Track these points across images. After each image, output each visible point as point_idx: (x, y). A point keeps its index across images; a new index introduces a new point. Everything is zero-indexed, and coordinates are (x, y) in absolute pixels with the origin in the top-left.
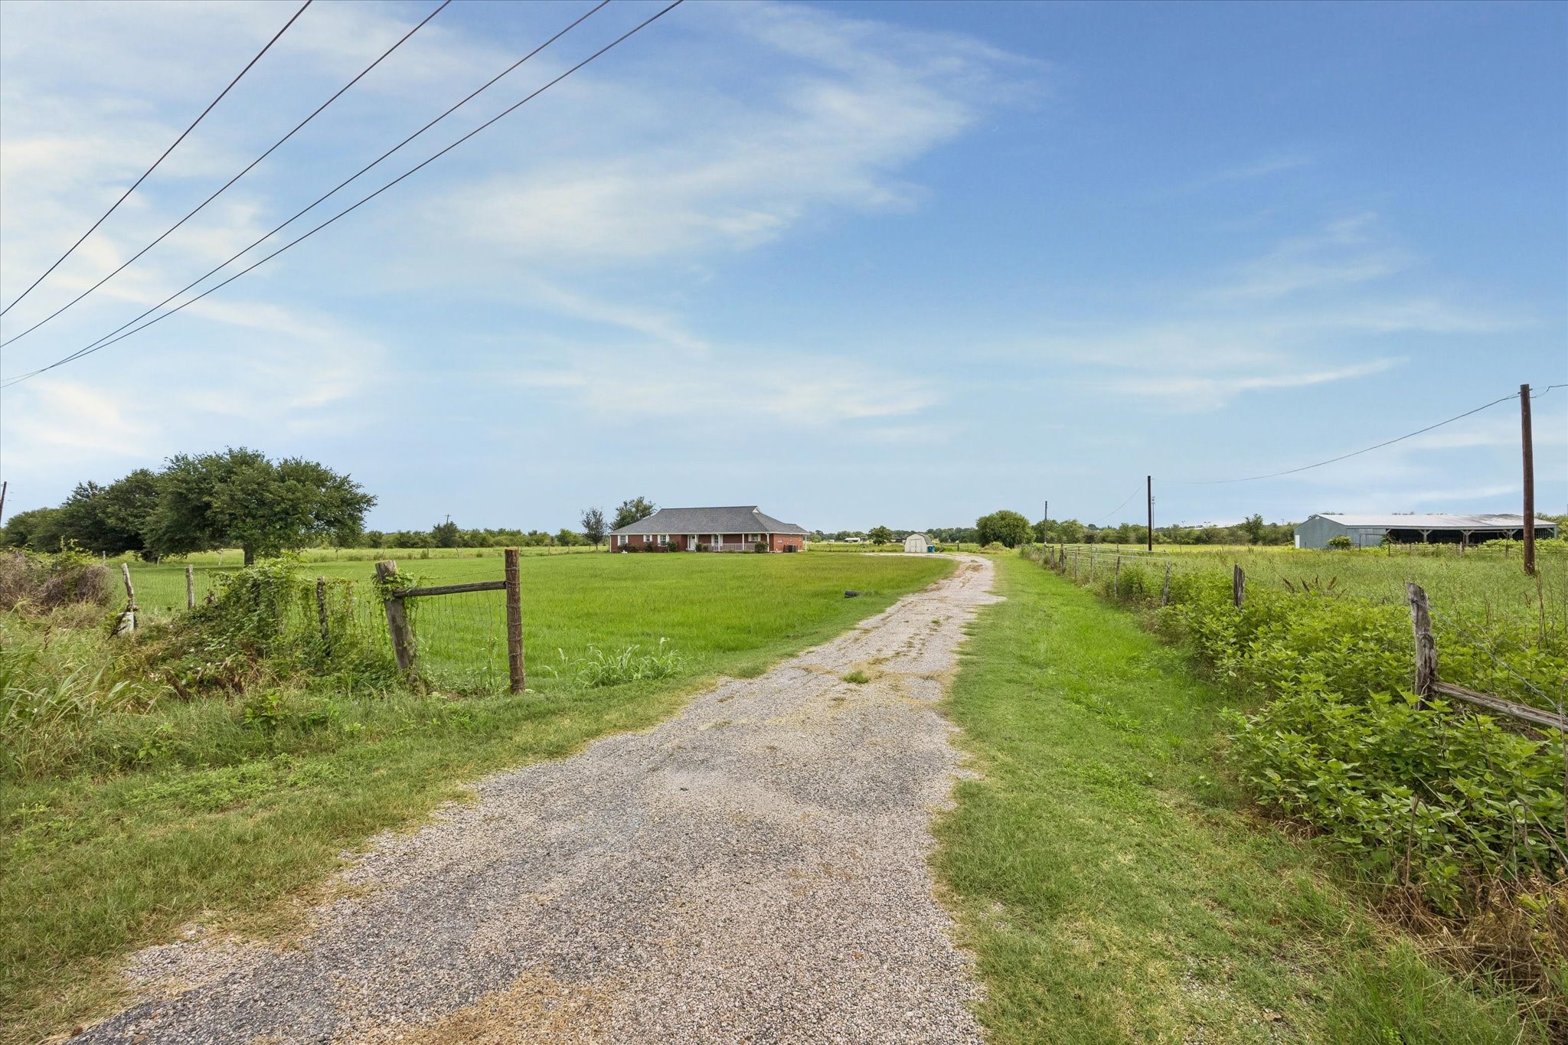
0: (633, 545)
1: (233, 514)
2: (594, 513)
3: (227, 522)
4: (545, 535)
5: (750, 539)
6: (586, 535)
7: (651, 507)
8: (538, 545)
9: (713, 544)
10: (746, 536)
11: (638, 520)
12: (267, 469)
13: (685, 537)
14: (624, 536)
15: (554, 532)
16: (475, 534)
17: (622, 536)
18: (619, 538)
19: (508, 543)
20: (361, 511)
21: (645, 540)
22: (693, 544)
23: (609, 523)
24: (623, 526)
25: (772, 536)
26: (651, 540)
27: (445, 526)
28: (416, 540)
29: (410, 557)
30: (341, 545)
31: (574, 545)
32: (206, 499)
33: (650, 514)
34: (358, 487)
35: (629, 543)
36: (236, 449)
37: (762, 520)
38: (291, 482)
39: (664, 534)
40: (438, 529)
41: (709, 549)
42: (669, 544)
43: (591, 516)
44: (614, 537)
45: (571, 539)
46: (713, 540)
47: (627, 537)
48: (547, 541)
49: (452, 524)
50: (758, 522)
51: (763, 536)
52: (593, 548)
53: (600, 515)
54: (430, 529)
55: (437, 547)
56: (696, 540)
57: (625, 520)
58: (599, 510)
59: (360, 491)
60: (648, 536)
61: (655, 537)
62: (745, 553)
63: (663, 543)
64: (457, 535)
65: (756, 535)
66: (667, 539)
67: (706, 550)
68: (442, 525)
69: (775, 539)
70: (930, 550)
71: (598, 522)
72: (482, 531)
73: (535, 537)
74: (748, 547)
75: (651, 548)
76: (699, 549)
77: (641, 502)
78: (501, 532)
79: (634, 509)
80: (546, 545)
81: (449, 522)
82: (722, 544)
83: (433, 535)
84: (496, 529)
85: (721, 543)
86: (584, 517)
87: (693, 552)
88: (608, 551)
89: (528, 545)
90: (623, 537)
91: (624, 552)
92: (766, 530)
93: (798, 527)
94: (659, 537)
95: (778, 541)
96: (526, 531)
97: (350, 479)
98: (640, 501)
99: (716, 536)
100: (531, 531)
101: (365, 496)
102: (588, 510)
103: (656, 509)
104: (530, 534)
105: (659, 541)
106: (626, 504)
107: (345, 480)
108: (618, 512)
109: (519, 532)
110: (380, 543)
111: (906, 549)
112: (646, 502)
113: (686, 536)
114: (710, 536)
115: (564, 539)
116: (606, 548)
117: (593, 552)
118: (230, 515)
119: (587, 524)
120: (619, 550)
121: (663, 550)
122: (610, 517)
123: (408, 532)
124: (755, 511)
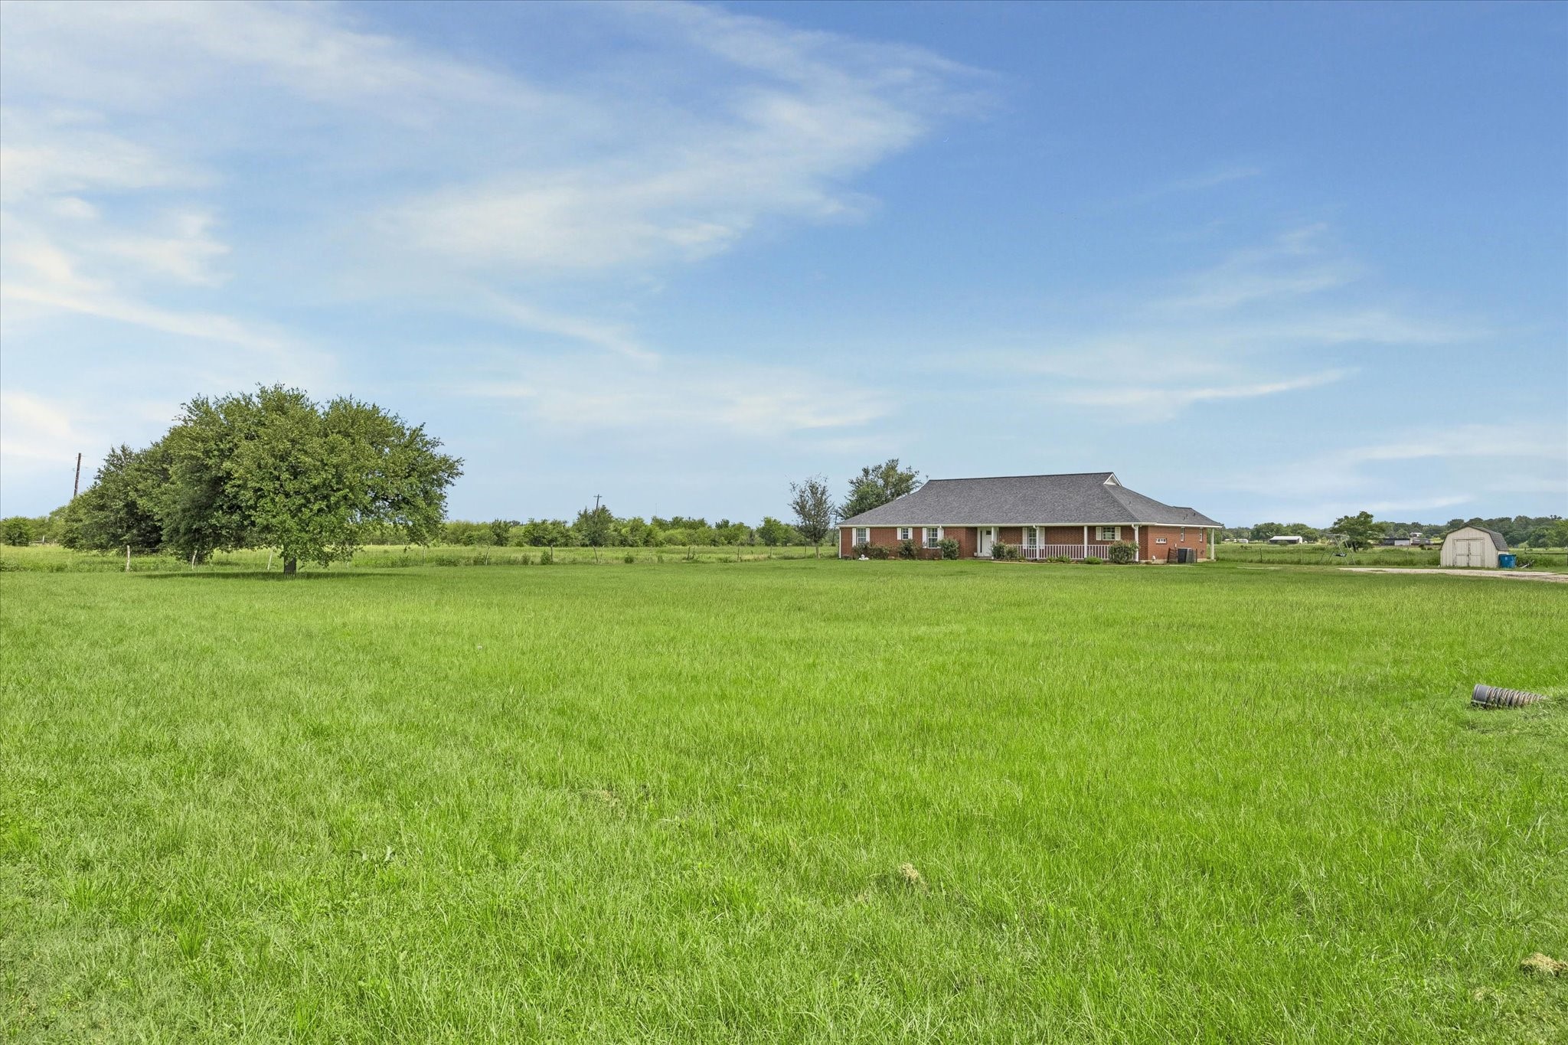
0: (878, 545)
1: (260, 489)
2: (813, 489)
3: (251, 502)
4: (740, 527)
5: (1099, 538)
6: (801, 529)
7: (912, 477)
8: (730, 543)
9: (1025, 546)
10: (1092, 529)
11: (887, 501)
12: (306, 419)
13: (973, 531)
14: (863, 530)
15: (755, 523)
16: (636, 526)
17: (858, 529)
18: (854, 532)
19: (686, 540)
20: (440, 485)
21: (899, 537)
22: (987, 545)
23: (837, 506)
24: (862, 511)
25: (1143, 529)
26: (910, 536)
27: (594, 513)
28: (555, 534)
29: (525, 561)
30: (413, 540)
31: (785, 544)
32: (227, 465)
33: (908, 489)
34: (435, 444)
35: (872, 543)
36: (270, 387)
37: (1123, 500)
38: (334, 437)
39: (934, 528)
40: (584, 516)
41: (1019, 554)
42: (943, 544)
43: (808, 493)
44: (847, 532)
45: (780, 534)
46: (1025, 538)
47: (868, 532)
48: (744, 537)
49: (604, 510)
50: (1115, 502)
51: (1127, 531)
52: (811, 550)
53: (823, 493)
54: (570, 518)
55: (583, 545)
56: (993, 537)
57: (864, 500)
58: (821, 483)
59: (439, 452)
60: (905, 530)
61: (918, 531)
62: (1089, 563)
63: (933, 541)
64: (611, 526)
65: (1112, 529)
66: (940, 536)
67: (1012, 555)
68: (590, 511)
69: (1150, 536)
70: (1503, 563)
71: (820, 503)
72: (648, 522)
73: (724, 531)
74: (1097, 552)
75: (908, 552)
76: (998, 553)
77: (893, 468)
78: (677, 523)
79: (881, 482)
80: (742, 544)
81: (600, 506)
82: (1043, 546)
83: (578, 528)
84: (669, 518)
85: (1040, 544)
86: (796, 496)
87: (988, 559)
88: (836, 556)
89: (714, 543)
90: (861, 531)
91: (863, 558)
92: (1136, 520)
93: (1195, 514)
94: (925, 532)
95: (1157, 541)
96: (712, 521)
97: (424, 432)
98: (892, 466)
99: (1032, 531)
100: (719, 521)
101: (445, 460)
102: (802, 484)
103: (922, 479)
104: (719, 526)
105: (925, 538)
106: (866, 472)
107: (416, 433)
108: (851, 488)
109: (702, 523)
110: (507, 539)
111: (1443, 562)
112: (901, 469)
113: (976, 529)
114: (1020, 529)
115: (770, 534)
116: (832, 551)
117: (810, 557)
118: (256, 490)
119: (801, 508)
120: (856, 553)
121: (934, 556)
122: (839, 496)
123: (544, 522)
124: (1108, 482)
